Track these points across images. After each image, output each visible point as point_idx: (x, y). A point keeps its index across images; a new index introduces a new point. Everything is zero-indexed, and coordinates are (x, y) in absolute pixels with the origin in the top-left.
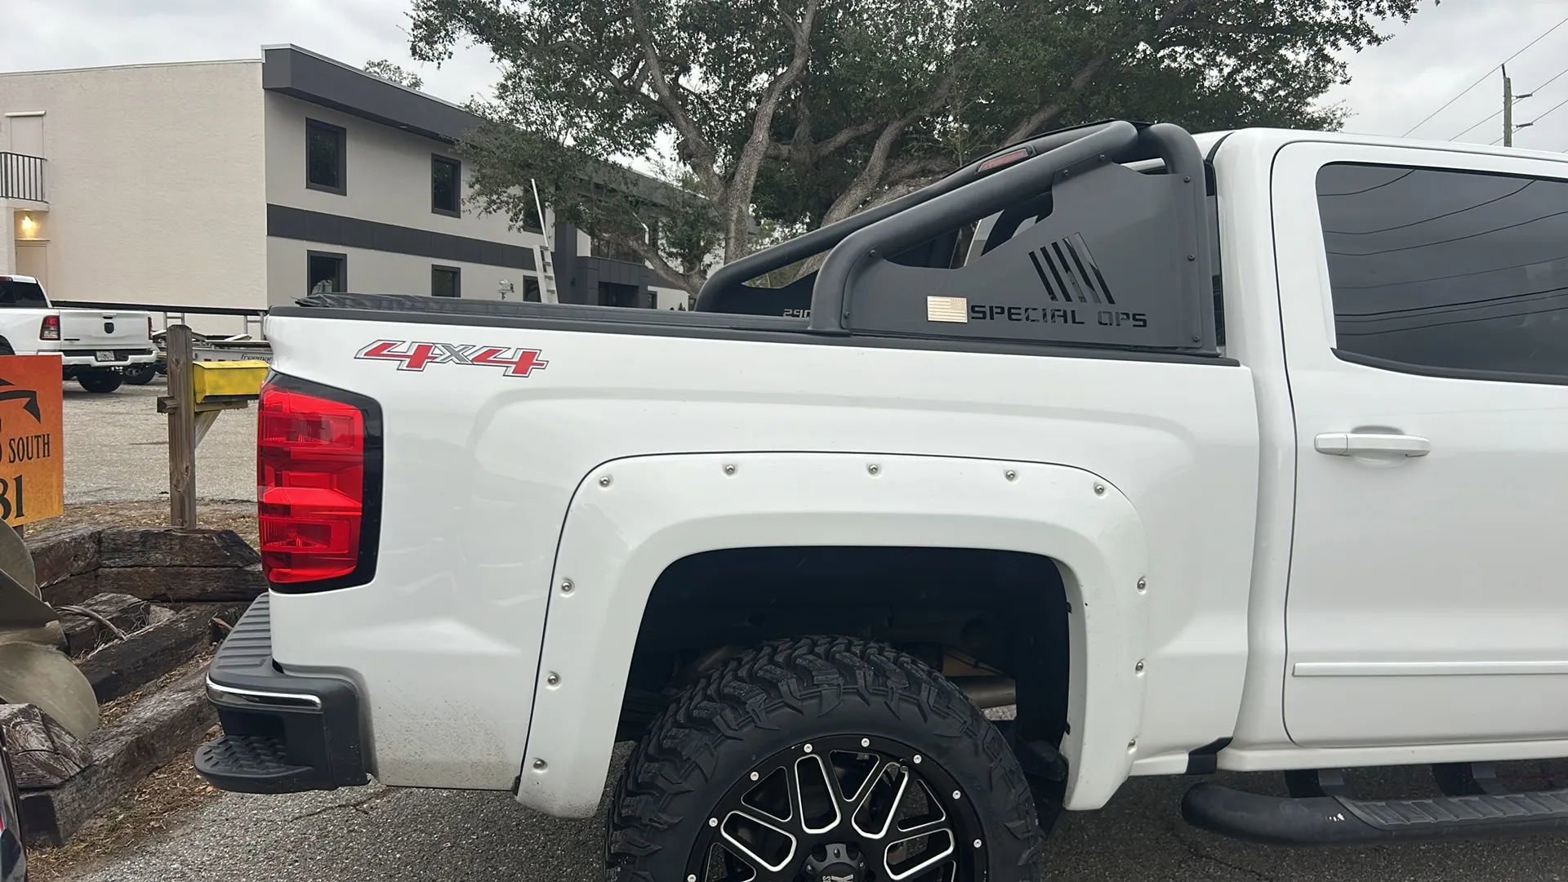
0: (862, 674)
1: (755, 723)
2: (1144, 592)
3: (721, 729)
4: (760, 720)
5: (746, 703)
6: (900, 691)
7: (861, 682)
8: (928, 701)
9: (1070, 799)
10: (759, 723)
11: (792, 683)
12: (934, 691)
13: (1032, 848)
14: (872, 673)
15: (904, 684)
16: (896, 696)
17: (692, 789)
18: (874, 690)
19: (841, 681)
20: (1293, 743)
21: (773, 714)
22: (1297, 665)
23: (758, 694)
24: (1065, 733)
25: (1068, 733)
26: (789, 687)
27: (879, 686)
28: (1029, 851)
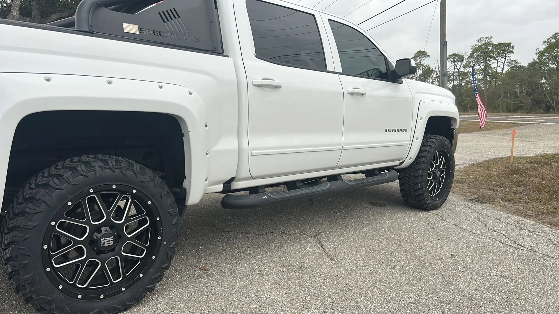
0: (111, 162)
1: (68, 182)
2: (207, 128)
3: (53, 186)
4: (70, 181)
5: (63, 176)
6: (126, 167)
7: (111, 165)
8: (137, 170)
9: (187, 201)
10: (70, 182)
11: (82, 166)
12: (139, 167)
13: (177, 218)
14: (114, 161)
15: (128, 165)
16: (125, 169)
17: (42, 211)
18: (116, 167)
19: (103, 165)
20: (252, 178)
21: (76, 178)
22: (252, 152)
23: (68, 172)
24: (185, 180)
25: (186, 179)
26: (81, 168)
27: (118, 166)
28: (176, 219)
